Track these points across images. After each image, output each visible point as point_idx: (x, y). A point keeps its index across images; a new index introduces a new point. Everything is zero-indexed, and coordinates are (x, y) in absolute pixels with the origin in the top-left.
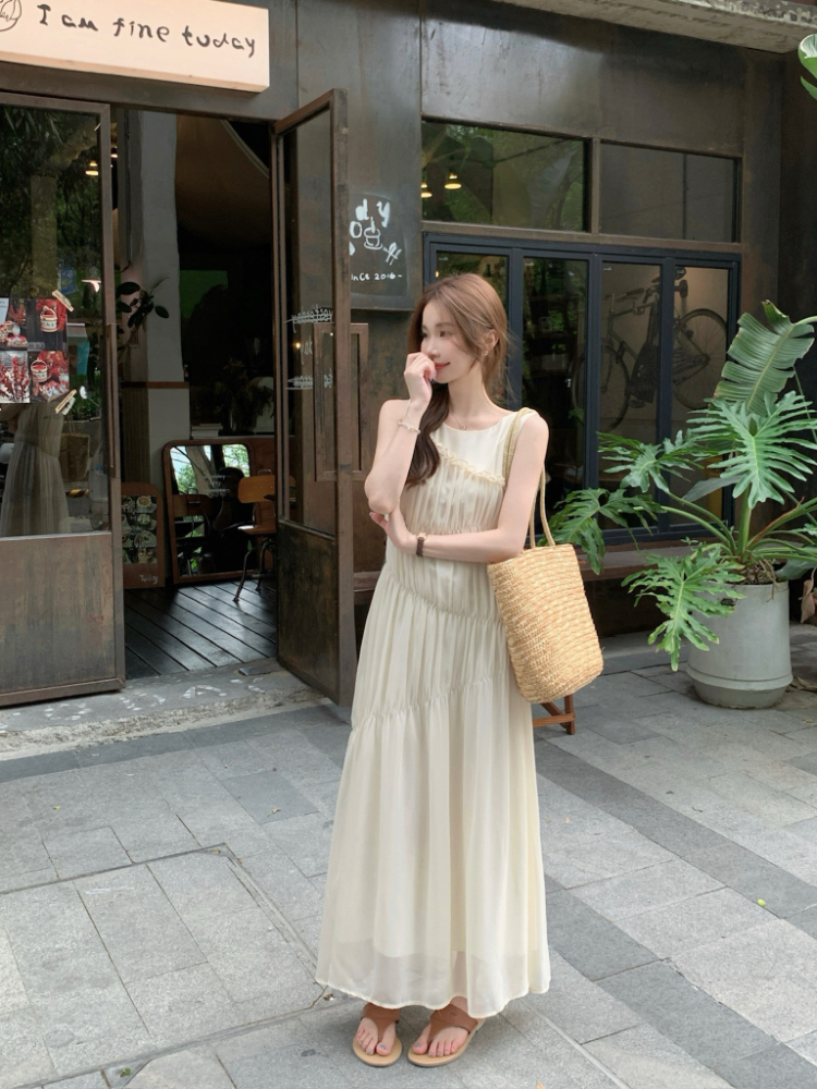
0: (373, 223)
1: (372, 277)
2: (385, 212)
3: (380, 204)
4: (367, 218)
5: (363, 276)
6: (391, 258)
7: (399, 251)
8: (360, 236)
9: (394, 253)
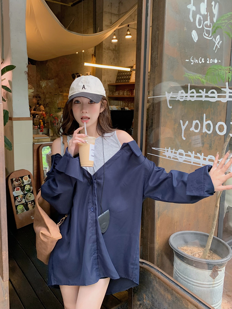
0: (209, 17)
1: (206, 60)
2: (215, 11)
3: (213, 3)
4: (206, 13)
5: (201, 61)
6: (217, 46)
7: (221, 42)
8: (201, 27)
9: (218, 44)
